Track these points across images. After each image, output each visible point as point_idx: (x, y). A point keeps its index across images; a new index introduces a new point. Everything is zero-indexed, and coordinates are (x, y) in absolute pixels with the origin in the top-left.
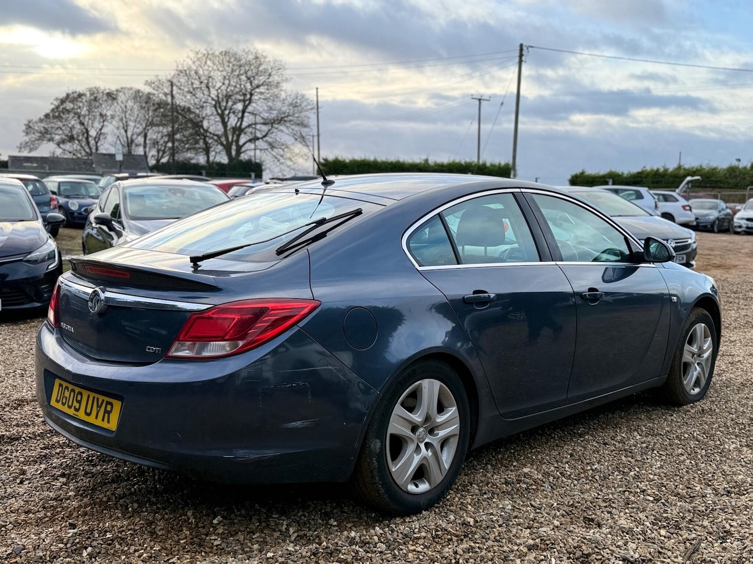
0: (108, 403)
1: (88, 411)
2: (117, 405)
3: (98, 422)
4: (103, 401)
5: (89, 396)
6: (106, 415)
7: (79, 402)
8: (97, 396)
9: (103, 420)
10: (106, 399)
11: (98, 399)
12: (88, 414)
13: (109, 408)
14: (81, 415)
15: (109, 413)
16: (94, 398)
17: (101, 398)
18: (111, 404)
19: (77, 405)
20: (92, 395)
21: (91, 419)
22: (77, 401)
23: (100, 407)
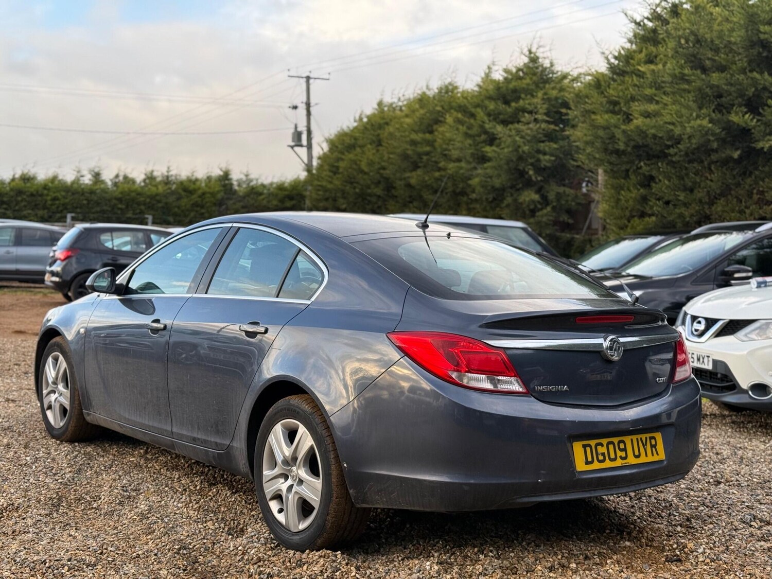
0: (651, 438)
1: (637, 453)
2: (659, 436)
3: (651, 459)
4: (646, 438)
5: (632, 440)
6: (654, 449)
7: (625, 450)
8: (639, 436)
9: (653, 455)
10: (648, 435)
11: (641, 439)
12: (638, 457)
13: (653, 442)
14: (632, 460)
15: (654, 446)
16: (637, 439)
17: (643, 436)
18: (654, 438)
19: (623, 454)
20: (634, 437)
21: (643, 459)
22: (621, 450)
23: (646, 445)
